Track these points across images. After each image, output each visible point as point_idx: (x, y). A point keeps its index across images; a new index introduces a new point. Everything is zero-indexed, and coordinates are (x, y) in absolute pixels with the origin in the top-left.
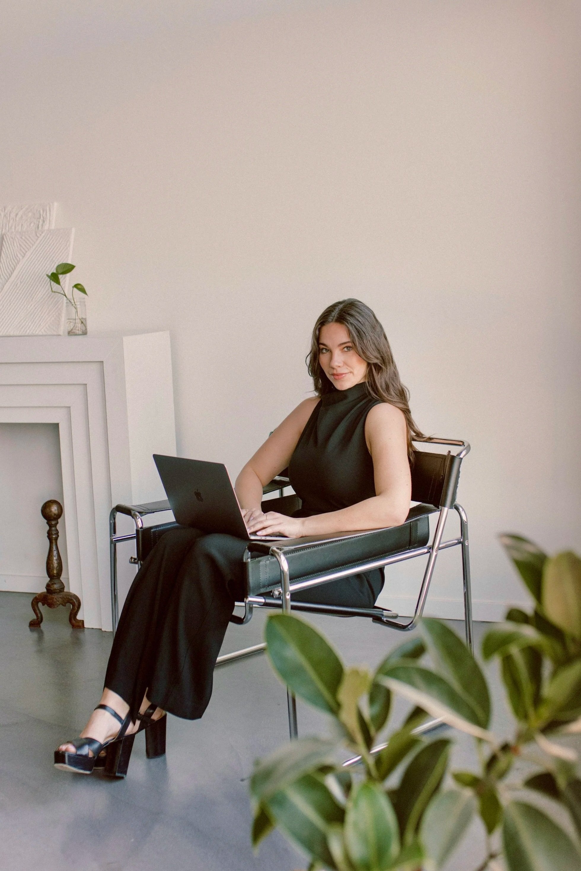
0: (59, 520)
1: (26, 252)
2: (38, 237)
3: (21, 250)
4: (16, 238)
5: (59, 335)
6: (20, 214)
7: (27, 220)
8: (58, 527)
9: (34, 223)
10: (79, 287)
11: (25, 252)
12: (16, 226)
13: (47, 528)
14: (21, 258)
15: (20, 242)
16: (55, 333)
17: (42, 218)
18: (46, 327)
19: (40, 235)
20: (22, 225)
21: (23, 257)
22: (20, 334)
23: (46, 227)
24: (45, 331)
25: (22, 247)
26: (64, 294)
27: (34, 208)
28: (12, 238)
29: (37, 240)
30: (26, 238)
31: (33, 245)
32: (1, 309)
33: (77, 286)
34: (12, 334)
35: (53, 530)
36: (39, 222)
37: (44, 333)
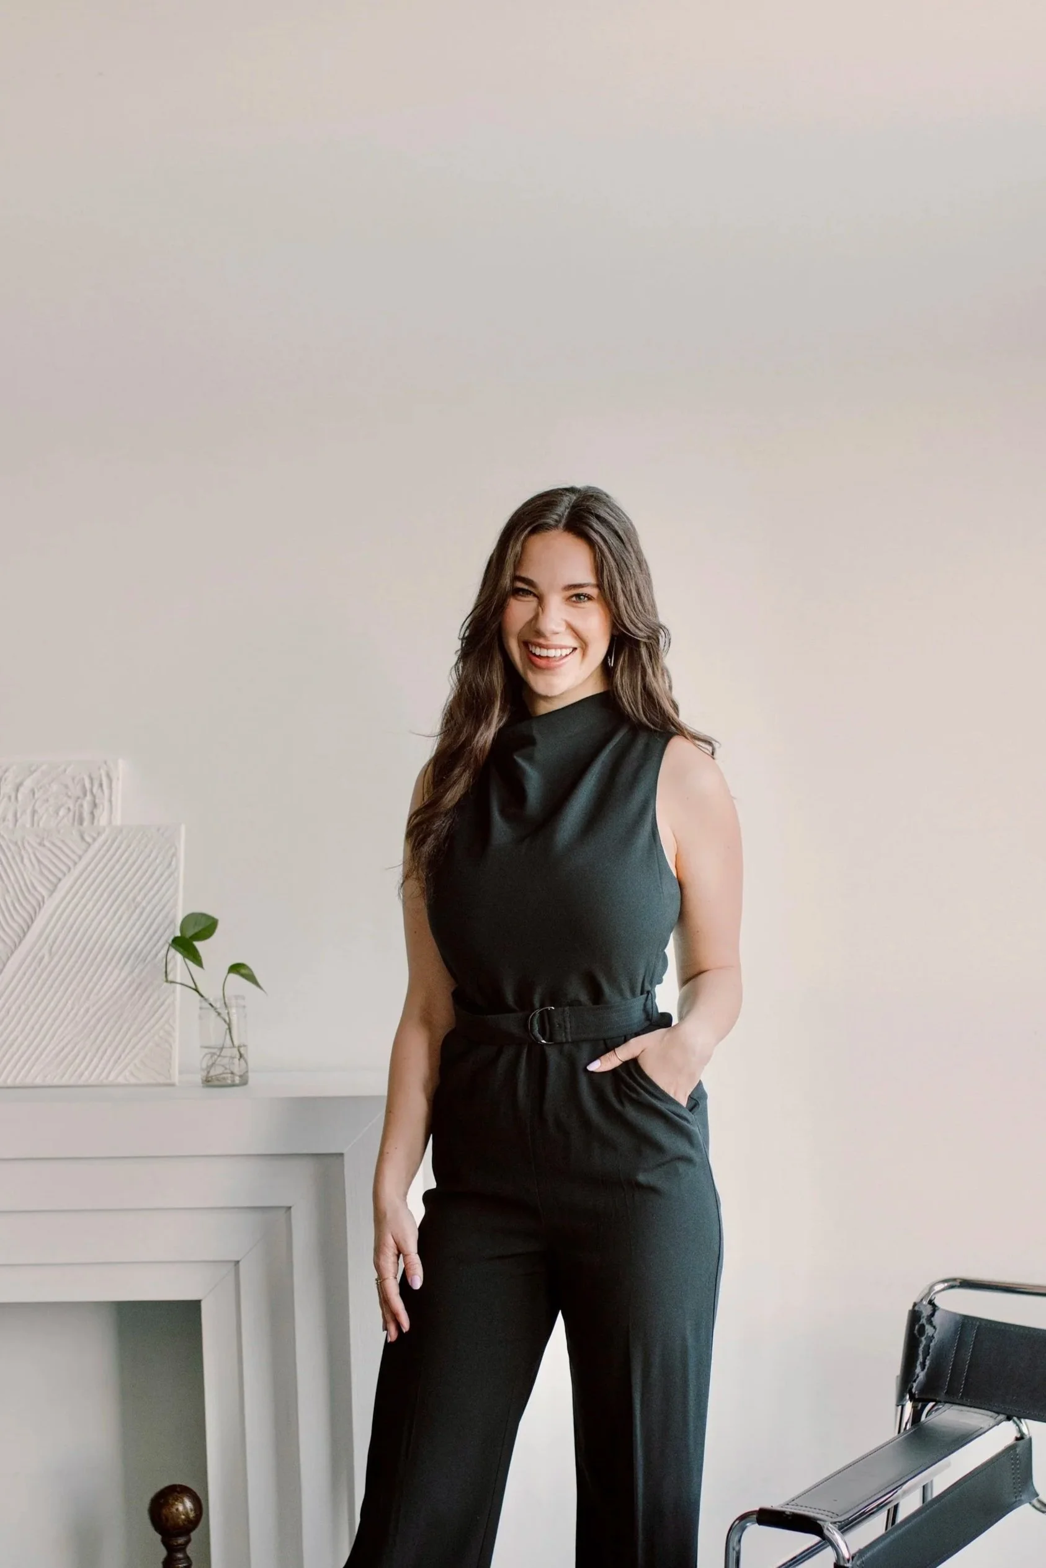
0: (194, 1535)
1: (60, 880)
2: (89, 845)
3: (41, 873)
4: (26, 845)
5: (172, 1085)
6: (29, 783)
7: (47, 800)
8: (190, 1550)
9: (69, 809)
10: (243, 971)
11: (54, 880)
12: (19, 815)
13: (163, 1553)
14: (45, 893)
15: (38, 855)
16: (161, 1080)
17: (89, 797)
18: (135, 1065)
19: (94, 840)
20: (34, 812)
21: (52, 892)
22: (64, 1082)
23: (103, 820)
24: (132, 1074)
25: (46, 867)
26: (193, 986)
27: (65, 771)
28: (16, 844)
29: (86, 851)
30: (53, 844)
31: (75, 864)
32: (3, 1020)
33: (236, 968)
34: (38, 1081)
35: (180, 1559)
36: (81, 806)
37: (133, 1081)
